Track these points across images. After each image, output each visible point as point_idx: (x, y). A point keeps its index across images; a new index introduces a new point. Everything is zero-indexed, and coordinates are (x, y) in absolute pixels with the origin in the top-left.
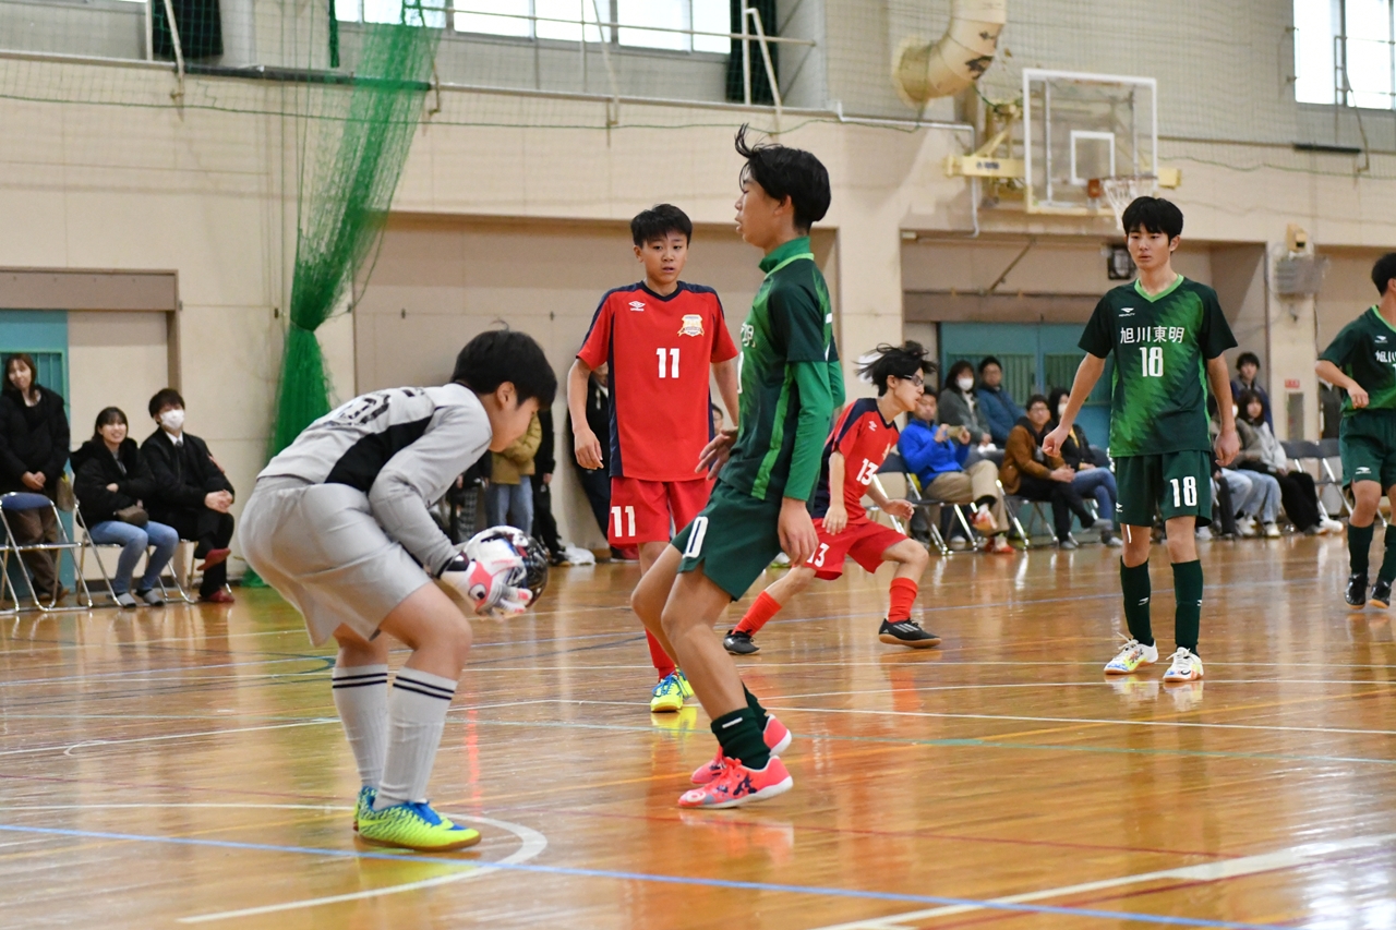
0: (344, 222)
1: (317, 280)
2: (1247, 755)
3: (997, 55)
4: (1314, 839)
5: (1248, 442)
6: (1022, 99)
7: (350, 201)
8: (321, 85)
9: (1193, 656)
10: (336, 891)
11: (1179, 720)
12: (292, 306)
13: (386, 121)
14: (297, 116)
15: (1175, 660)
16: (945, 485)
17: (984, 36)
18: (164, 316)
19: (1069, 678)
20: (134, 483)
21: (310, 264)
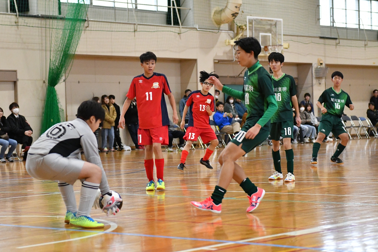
0: (62, 57)
1: (55, 73)
2: (306, 202)
3: (240, 12)
4: (324, 224)
5: (307, 117)
6: (246, 24)
7: (64, 51)
8: (56, 20)
9: (292, 175)
10: (60, 239)
11: (289, 192)
12: (48, 80)
13: (74, 30)
14: (50, 28)
15: (288, 176)
16: (226, 129)
17: (236, 7)
18: (13, 83)
19: (259, 181)
20: (5, 128)
21: (53, 68)
